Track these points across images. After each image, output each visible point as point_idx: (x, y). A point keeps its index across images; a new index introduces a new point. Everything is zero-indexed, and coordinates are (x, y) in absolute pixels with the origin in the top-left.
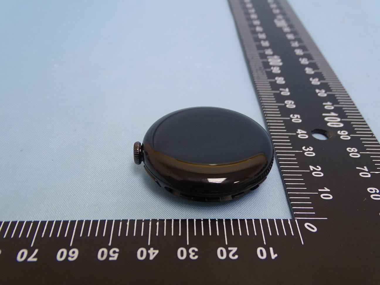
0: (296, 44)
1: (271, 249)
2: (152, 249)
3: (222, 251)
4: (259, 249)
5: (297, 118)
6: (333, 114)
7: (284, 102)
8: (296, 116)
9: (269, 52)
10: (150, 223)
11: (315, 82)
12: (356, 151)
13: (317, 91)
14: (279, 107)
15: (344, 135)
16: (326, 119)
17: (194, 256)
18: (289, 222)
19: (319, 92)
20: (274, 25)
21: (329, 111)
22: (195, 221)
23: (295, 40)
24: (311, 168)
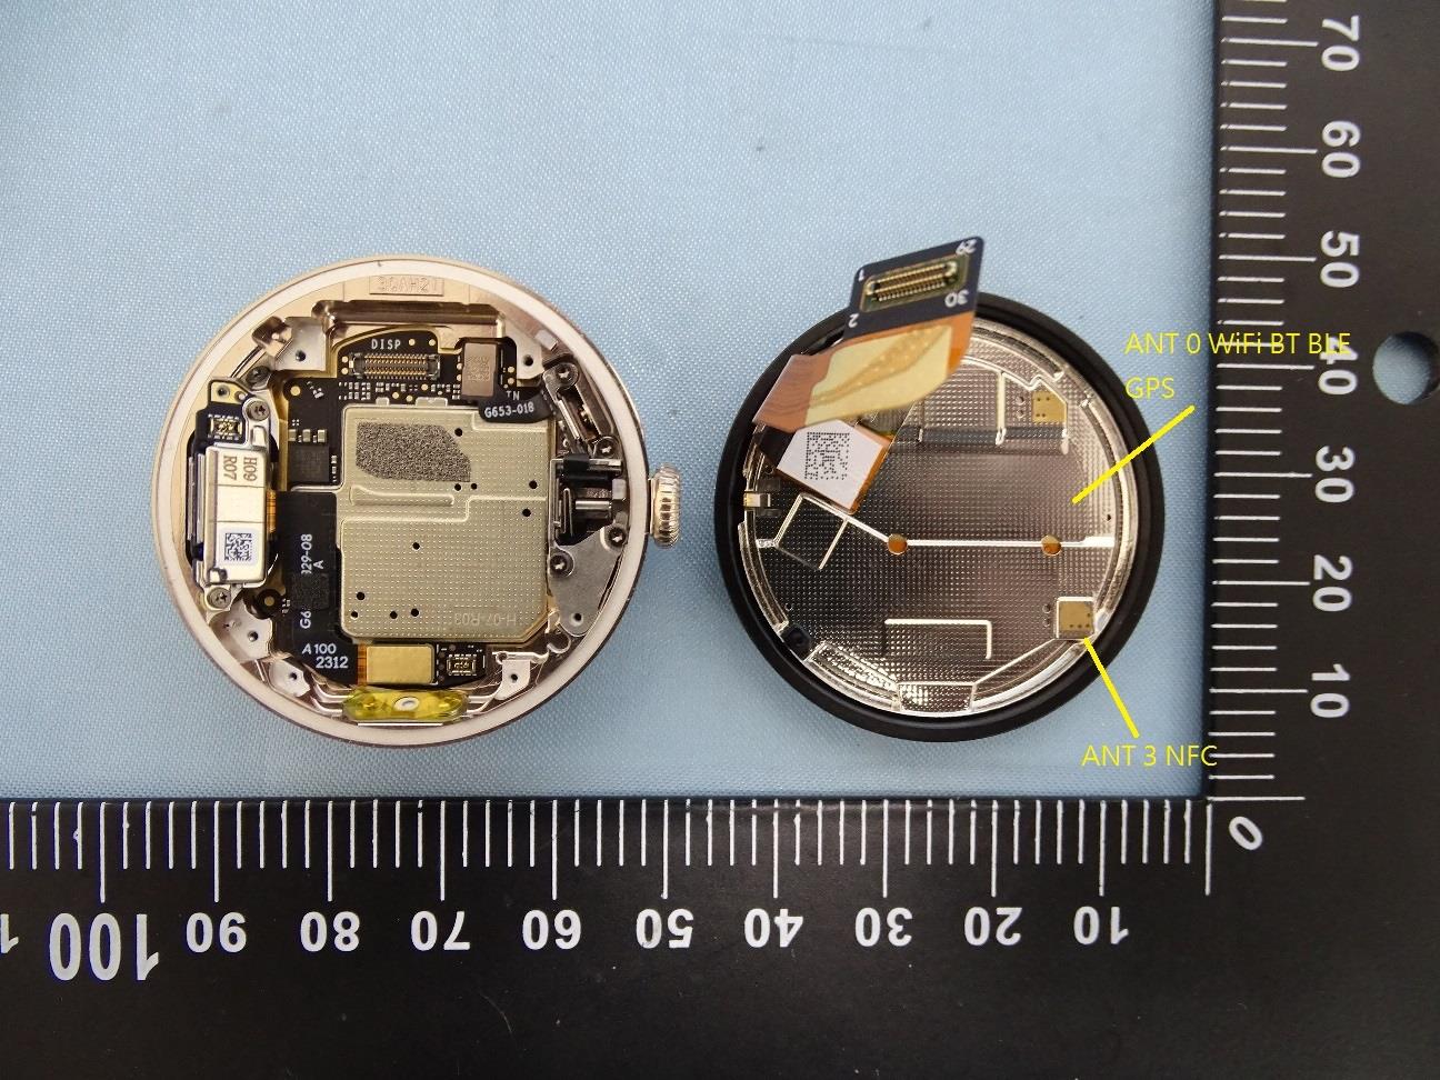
1: (1115, 911)
2: (784, 912)
3: (977, 920)
4: (1082, 911)
5: (1347, 254)
7: (1318, 135)
8: (1344, 240)
10: (776, 807)
17: (900, 936)
18: (1187, 816)
24: (1320, 564)
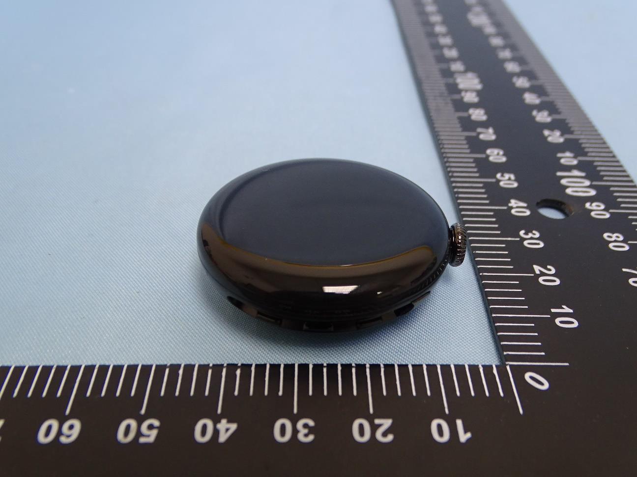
0: (506, 54)
1: (459, 423)
2: (224, 421)
3: (361, 427)
4: (434, 423)
5: (509, 179)
6: (576, 173)
7: (484, 152)
8: (507, 176)
9: (457, 66)
10: (224, 370)
11: (542, 117)
12: (621, 238)
13: (546, 133)
14: (476, 160)
15: (598, 210)
16: (564, 182)
17: (306, 435)
18: (495, 371)
19: (549, 136)
20: (468, 23)
21: (569, 168)
22: (311, 367)
23: (504, 47)
24: (537, 269)
